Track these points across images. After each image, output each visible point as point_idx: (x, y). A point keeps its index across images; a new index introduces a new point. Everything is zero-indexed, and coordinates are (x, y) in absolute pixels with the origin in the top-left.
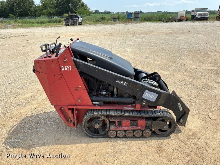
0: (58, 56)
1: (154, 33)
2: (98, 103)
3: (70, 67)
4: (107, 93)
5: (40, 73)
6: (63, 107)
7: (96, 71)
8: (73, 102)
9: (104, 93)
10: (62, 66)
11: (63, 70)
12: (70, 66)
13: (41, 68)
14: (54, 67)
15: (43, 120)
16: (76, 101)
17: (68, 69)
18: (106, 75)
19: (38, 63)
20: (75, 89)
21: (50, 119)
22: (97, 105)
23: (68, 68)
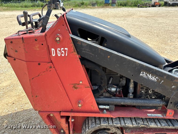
0: (46, 31)
1: (133, 17)
2: (107, 107)
3: (65, 51)
4: (118, 89)
5: (15, 60)
6: (53, 113)
7: (109, 57)
8: (69, 106)
9: (113, 90)
10: (53, 49)
11: (53, 55)
12: (66, 49)
13: (16, 51)
14: (38, 49)
15: (22, 122)
16: (73, 105)
17: (63, 53)
18: (124, 63)
19: (12, 42)
20: (73, 86)
21: (33, 122)
22: (105, 110)
23: (63, 51)
